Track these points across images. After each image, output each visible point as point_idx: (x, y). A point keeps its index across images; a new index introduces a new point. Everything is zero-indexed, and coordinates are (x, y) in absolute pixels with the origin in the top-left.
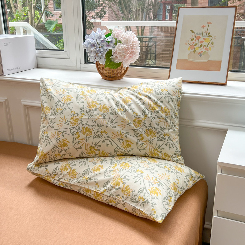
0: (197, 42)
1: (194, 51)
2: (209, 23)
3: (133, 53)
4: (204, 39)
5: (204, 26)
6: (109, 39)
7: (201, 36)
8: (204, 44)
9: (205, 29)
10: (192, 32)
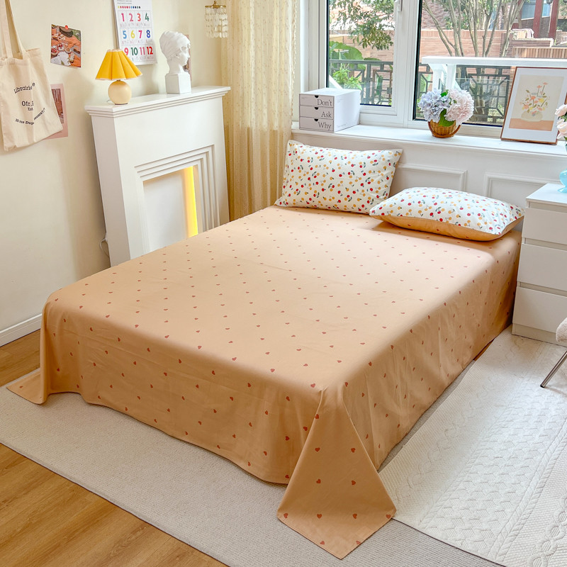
0: (532, 102)
1: (529, 111)
2: (545, 84)
3: (466, 112)
4: (539, 99)
5: (539, 87)
6: (444, 99)
7: (536, 96)
8: (538, 103)
9: (541, 89)
10: (528, 91)
